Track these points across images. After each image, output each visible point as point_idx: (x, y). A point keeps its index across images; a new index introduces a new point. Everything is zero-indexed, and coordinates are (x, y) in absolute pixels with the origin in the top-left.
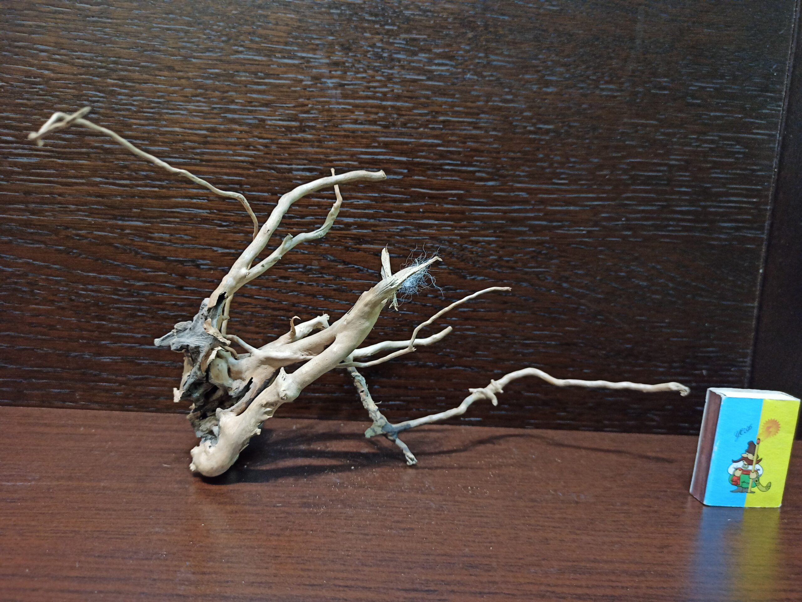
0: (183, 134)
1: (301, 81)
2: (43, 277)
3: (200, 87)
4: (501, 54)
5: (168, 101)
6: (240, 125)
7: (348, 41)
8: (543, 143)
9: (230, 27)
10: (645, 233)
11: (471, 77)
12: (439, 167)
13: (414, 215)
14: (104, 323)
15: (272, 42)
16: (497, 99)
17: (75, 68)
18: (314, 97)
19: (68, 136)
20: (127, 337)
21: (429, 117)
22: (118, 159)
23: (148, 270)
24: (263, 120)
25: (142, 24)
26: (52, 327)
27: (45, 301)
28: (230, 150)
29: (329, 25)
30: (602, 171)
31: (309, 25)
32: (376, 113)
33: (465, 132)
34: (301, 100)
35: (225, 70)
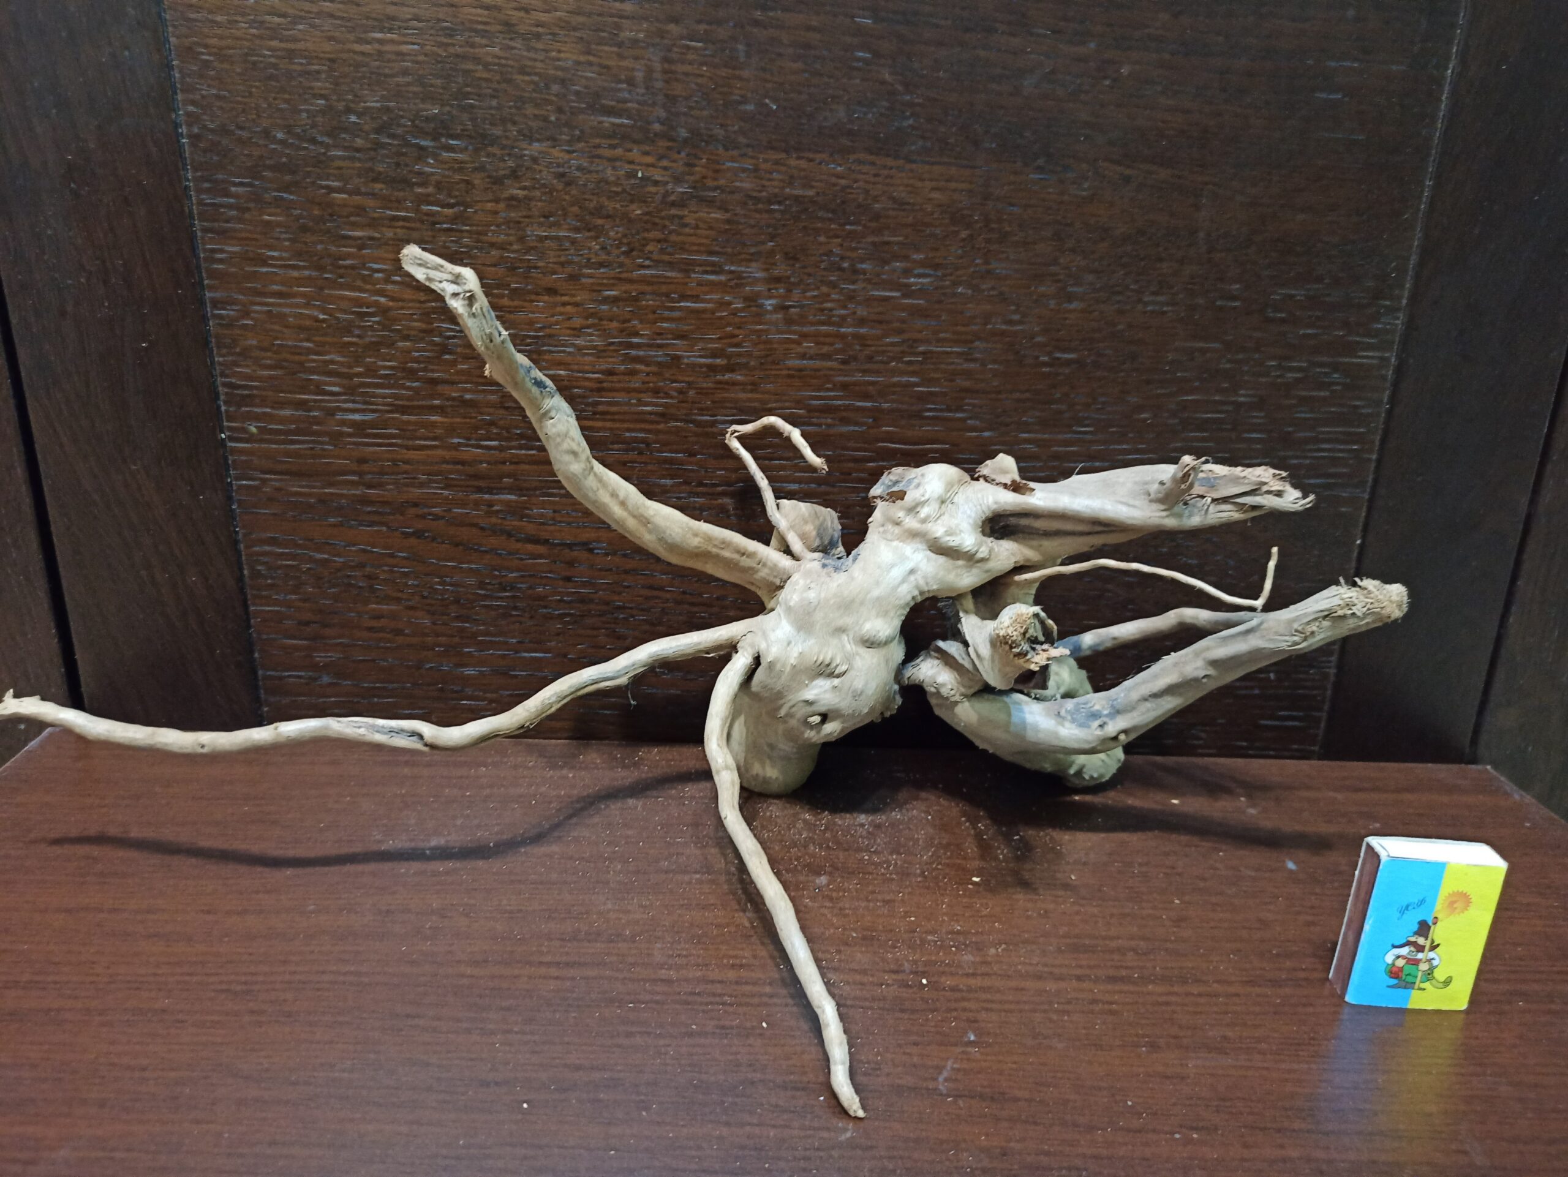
1: (730, 303)
2: (386, 568)
3: (592, 315)
4: (1007, 260)
6: (647, 365)
7: (794, 247)
8: (1061, 378)
9: (632, 234)
11: (964, 291)
12: (917, 415)
14: (467, 625)
15: (690, 252)
16: (999, 321)
18: (746, 323)
19: (414, 384)
21: (904, 348)
22: (482, 414)
23: (524, 557)
24: (677, 358)
25: (512, 232)
26: (398, 632)
27: (387, 599)
28: (633, 398)
29: (768, 226)
30: (1142, 413)
31: (741, 227)
32: (832, 344)
33: (953, 367)
34: (729, 329)
35: (625, 292)
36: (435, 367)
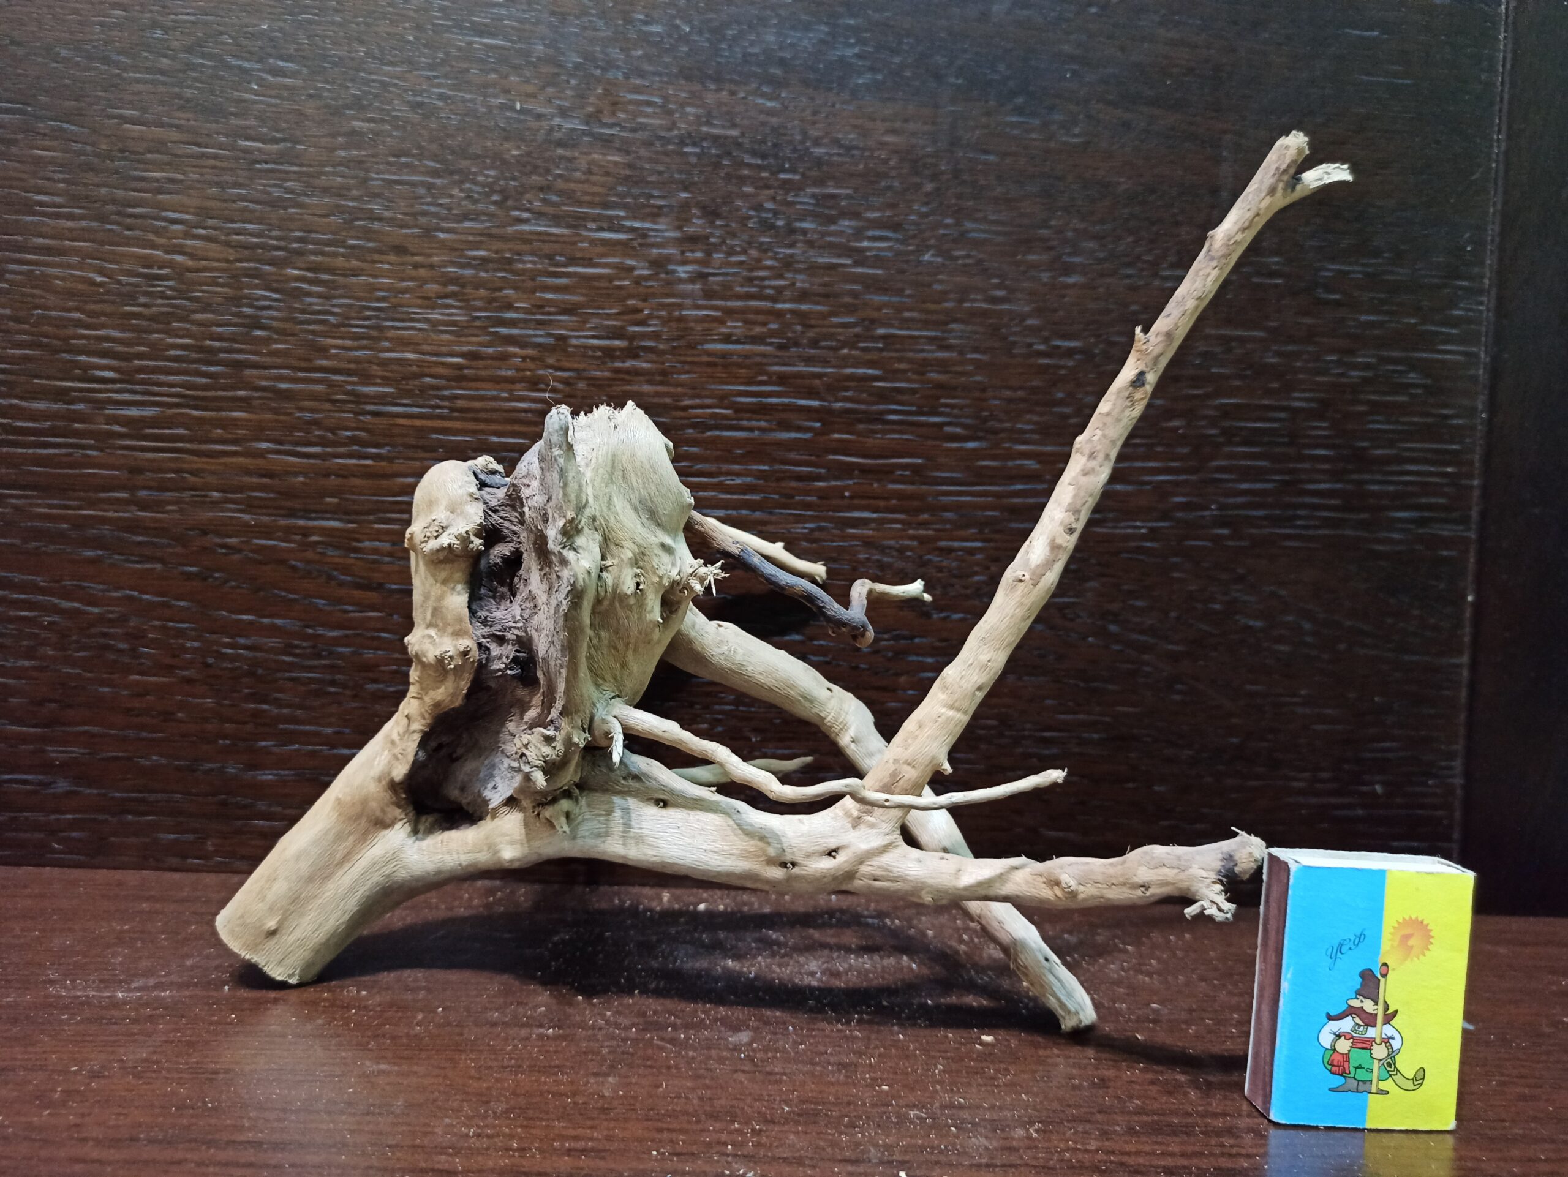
0: (419, 364)
1: (632, 269)
2: (157, 623)
3: (455, 280)
4: (985, 220)
5: (395, 307)
6: (523, 346)
7: (714, 200)
8: (1063, 372)
9: (506, 179)
10: (1254, 531)
11: (932, 259)
12: (878, 418)
13: (834, 502)
14: (265, 707)
15: (580, 203)
16: (979, 297)
17: (231, 251)
18: (654, 295)
19: (213, 369)
20: (306, 733)
21: (857, 330)
22: (301, 409)
23: (350, 608)
24: (562, 339)
25: (352, 173)
26: (168, 716)
27: (157, 668)
28: (502, 390)
29: (681, 172)
30: (1170, 419)
31: (646, 173)
32: (765, 324)
34: (630, 302)
35: (496, 252)
36: (243, 347)
